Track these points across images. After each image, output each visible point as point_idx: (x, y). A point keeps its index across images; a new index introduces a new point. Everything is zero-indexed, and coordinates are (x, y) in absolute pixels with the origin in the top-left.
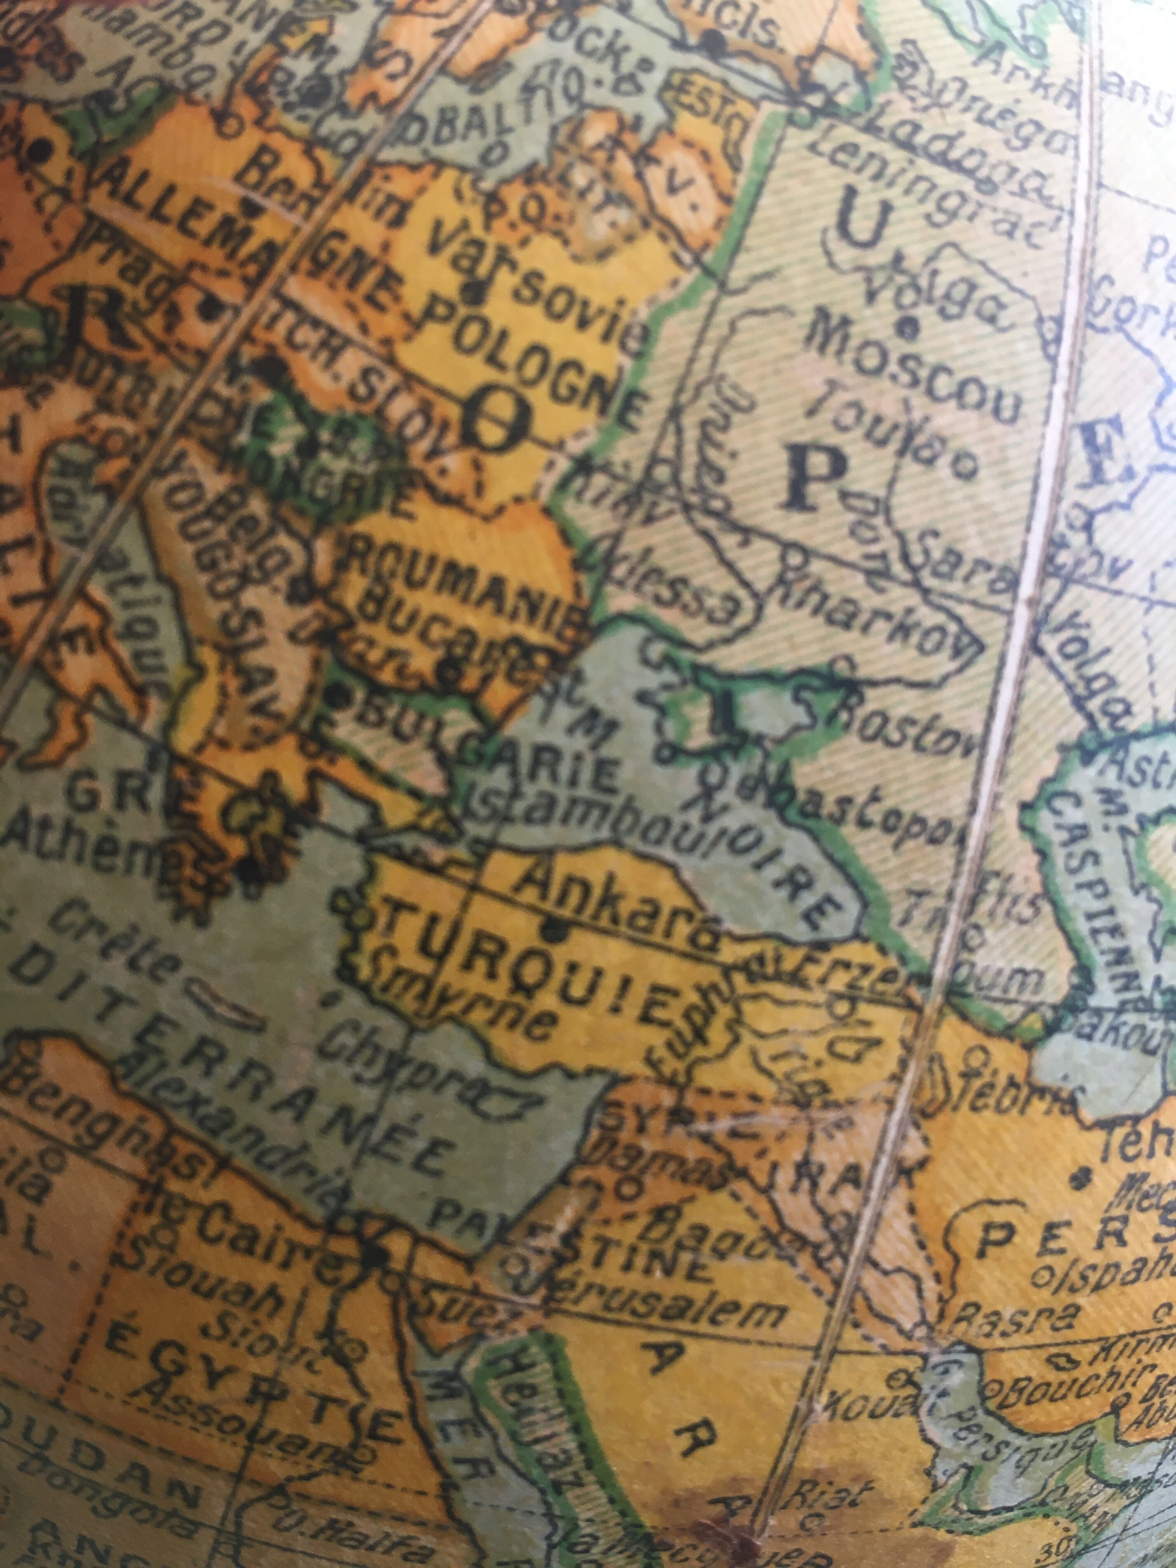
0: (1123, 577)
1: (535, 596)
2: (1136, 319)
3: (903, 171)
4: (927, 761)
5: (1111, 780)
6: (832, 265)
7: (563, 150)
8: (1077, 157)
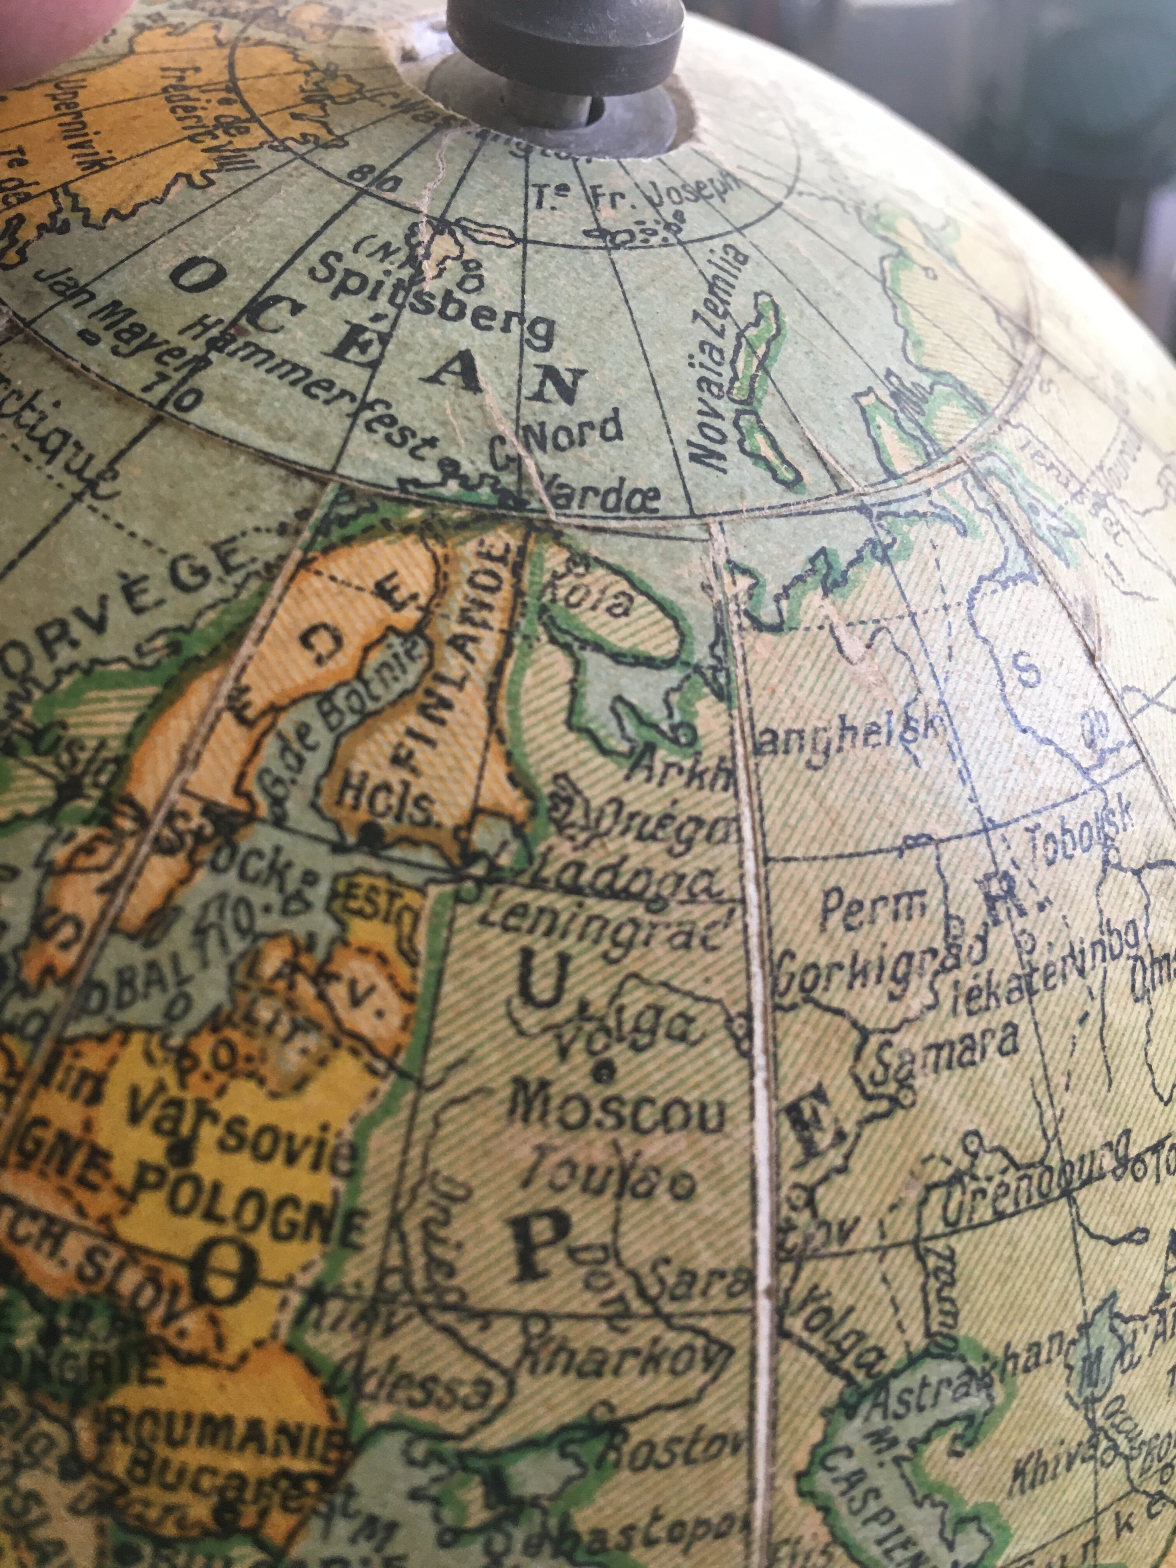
0: (853, 1237)
1: (293, 1428)
2: (822, 983)
3: (574, 916)
4: (699, 1470)
5: (877, 1421)
6: (521, 1033)
7: (245, 988)
8: (740, 840)
